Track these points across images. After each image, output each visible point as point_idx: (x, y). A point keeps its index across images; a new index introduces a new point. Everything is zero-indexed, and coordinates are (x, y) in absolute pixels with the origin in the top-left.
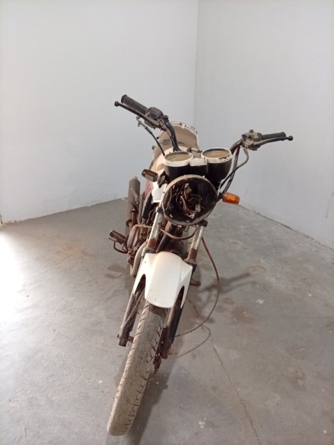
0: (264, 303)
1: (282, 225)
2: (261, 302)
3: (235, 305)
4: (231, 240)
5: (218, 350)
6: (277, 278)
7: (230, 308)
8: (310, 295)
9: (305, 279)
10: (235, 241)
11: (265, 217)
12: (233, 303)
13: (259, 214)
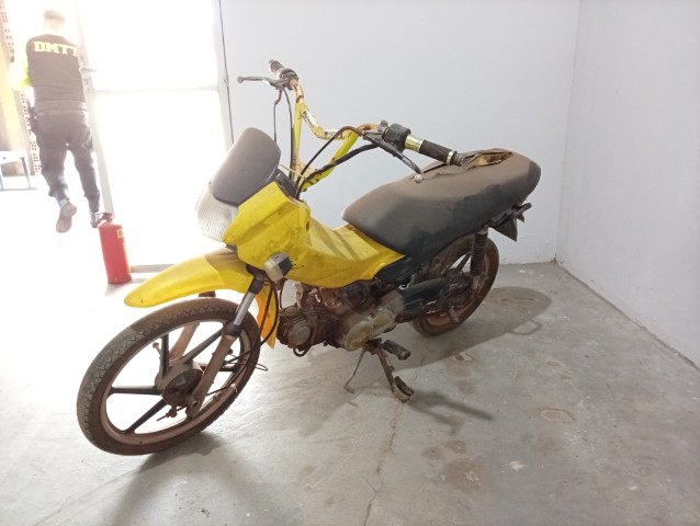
0: (520, 470)
1: (680, 355)
2: (516, 466)
3: (463, 456)
4: (549, 359)
5: (375, 510)
6: (586, 440)
7: (452, 456)
8: (635, 488)
9: (650, 458)
10: (557, 361)
11: (654, 336)
12: (464, 451)
13: (645, 329)
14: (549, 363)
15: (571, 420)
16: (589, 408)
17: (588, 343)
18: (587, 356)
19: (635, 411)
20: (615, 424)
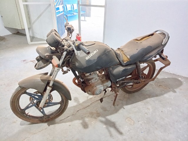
5: (69, 118)
14: (148, 108)
15: (132, 124)
16: (141, 124)
17: (168, 108)
18: (162, 112)
19: (154, 132)
20: (143, 131)
